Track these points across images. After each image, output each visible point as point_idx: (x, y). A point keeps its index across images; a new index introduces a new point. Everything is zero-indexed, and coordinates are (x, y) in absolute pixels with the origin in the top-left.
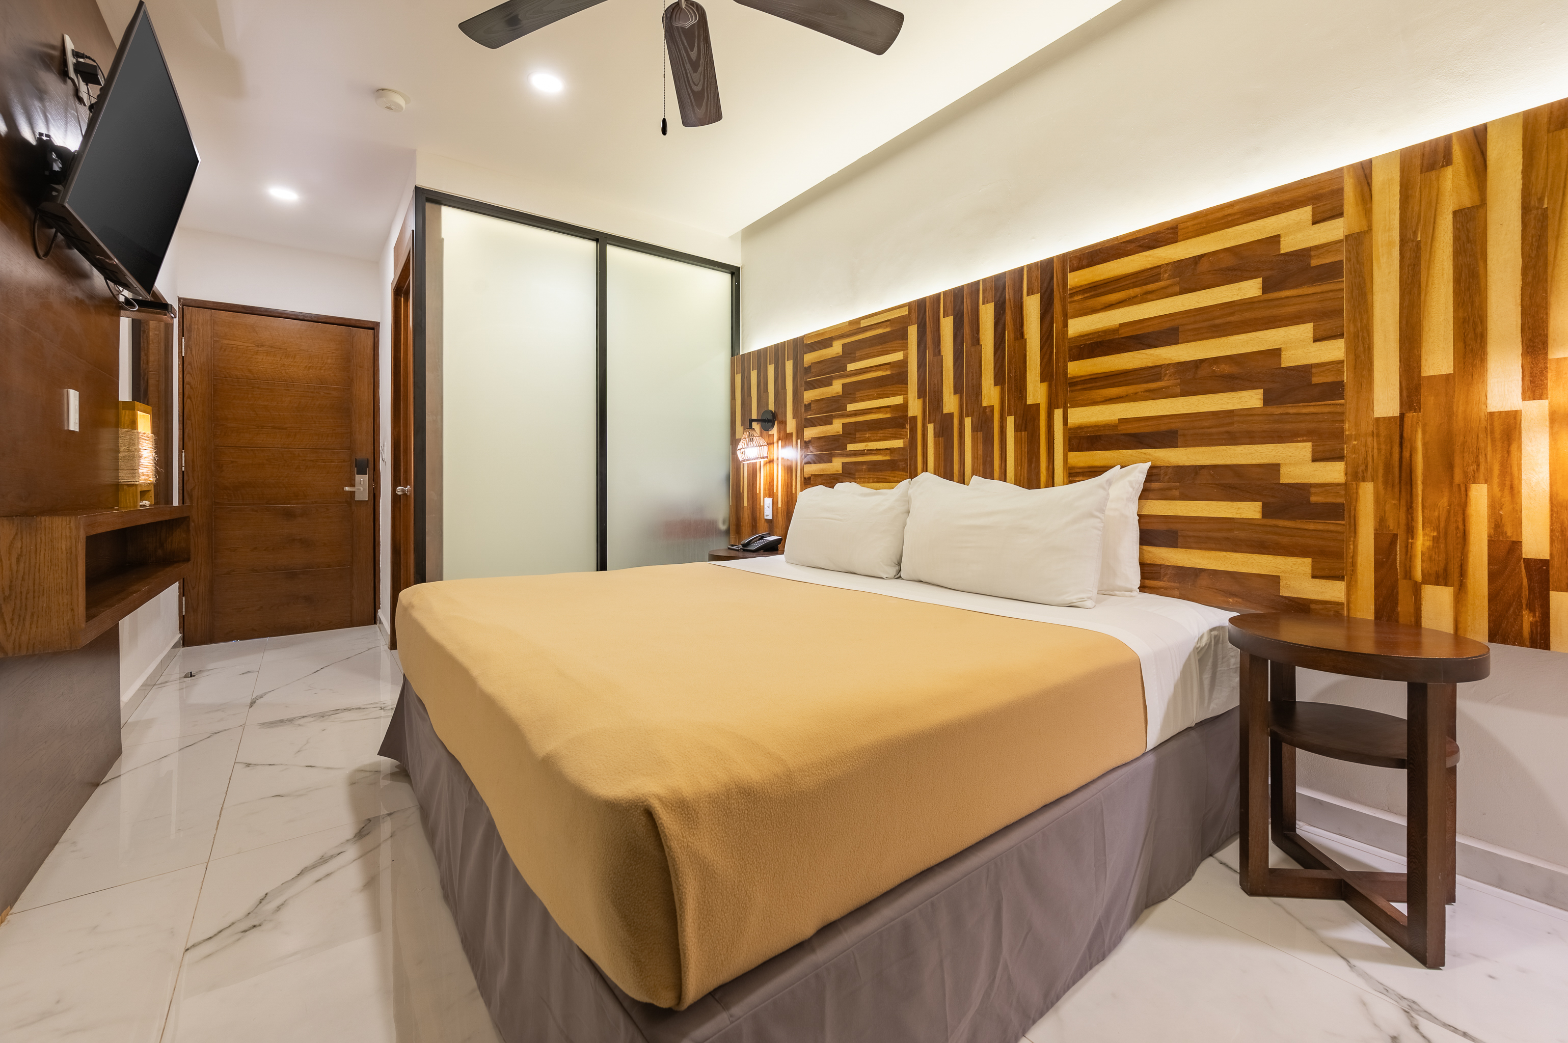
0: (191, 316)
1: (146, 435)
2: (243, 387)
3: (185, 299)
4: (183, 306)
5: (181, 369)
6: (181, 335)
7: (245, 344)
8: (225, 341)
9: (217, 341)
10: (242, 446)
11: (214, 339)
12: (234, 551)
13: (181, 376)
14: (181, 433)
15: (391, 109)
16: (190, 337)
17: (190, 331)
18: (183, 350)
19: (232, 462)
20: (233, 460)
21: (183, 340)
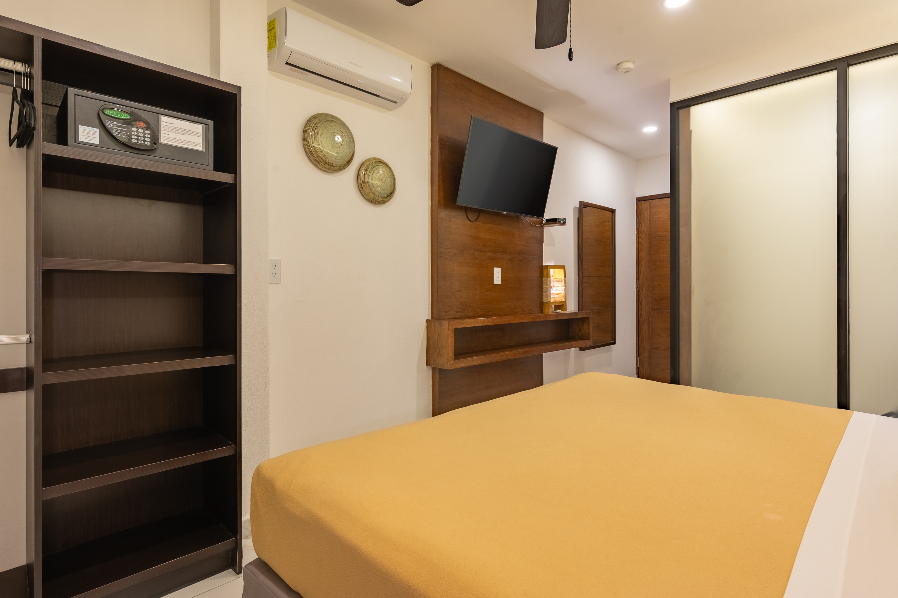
0: (641, 206)
1: (557, 279)
2: (663, 241)
3: (639, 198)
4: (638, 201)
5: (637, 235)
6: (637, 217)
7: (665, 216)
8: (656, 217)
9: (652, 217)
10: (663, 275)
11: (651, 216)
12: (659, 336)
13: (637, 239)
14: (637, 270)
15: (627, 72)
16: (641, 218)
17: (641, 214)
18: (638, 225)
19: (659, 285)
20: (659, 284)
21: (638, 220)
